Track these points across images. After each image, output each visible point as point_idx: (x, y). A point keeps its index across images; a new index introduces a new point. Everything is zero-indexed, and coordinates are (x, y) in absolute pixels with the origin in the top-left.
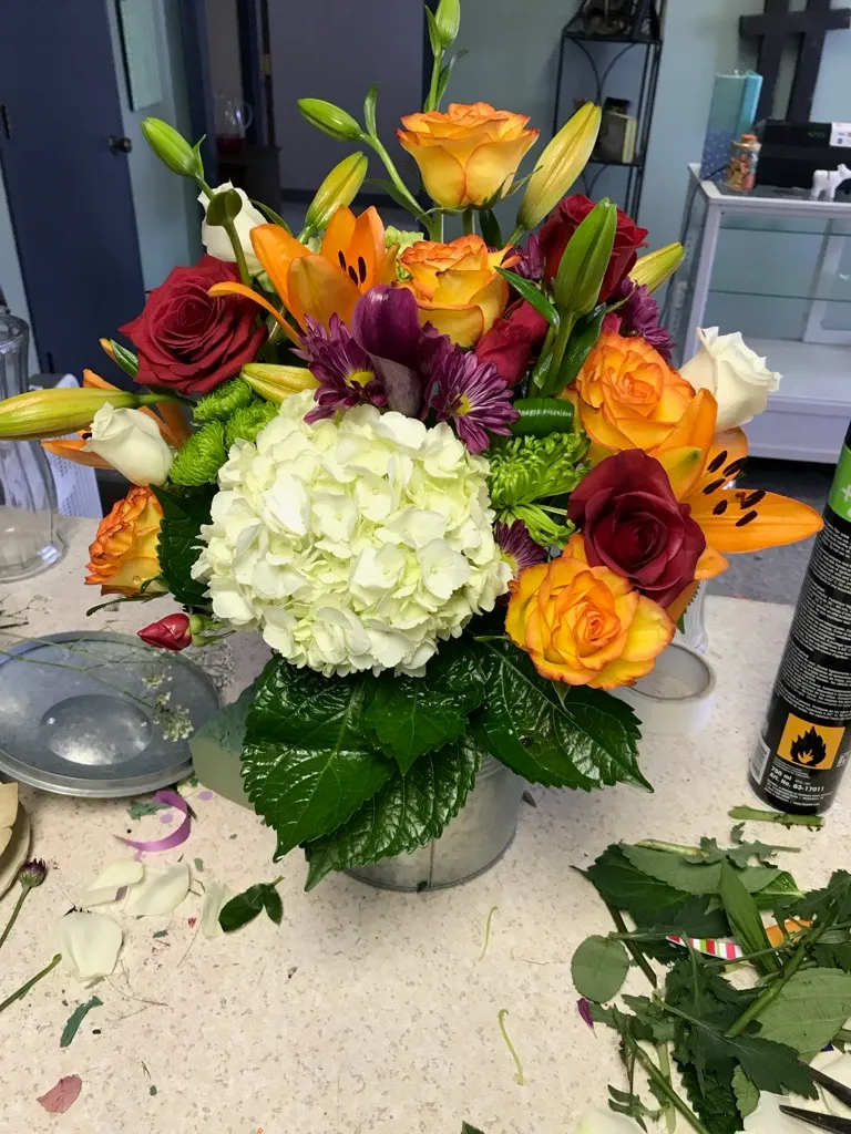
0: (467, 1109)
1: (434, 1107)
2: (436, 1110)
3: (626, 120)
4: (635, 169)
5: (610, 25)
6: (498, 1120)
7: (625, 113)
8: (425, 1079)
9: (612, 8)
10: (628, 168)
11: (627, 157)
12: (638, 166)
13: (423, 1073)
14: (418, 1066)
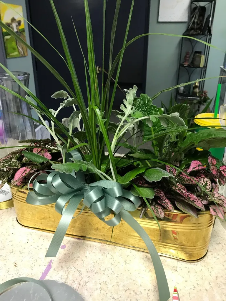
0: (118, 285)
1: (106, 283)
2: (107, 284)
3: (201, 56)
4: (203, 69)
5: (196, 32)
6: (129, 289)
7: (201, 54)
8: (104, 274)
9: (197, 27)
10: (201, 69)
11: (201, 66)
12: (204, 68)
13: (104, 272)
14: (102, 269)
